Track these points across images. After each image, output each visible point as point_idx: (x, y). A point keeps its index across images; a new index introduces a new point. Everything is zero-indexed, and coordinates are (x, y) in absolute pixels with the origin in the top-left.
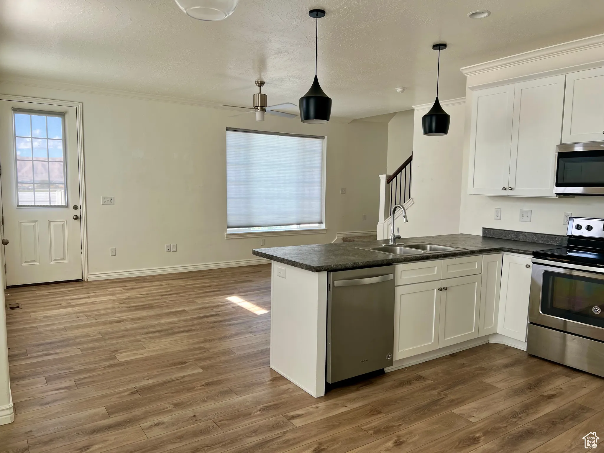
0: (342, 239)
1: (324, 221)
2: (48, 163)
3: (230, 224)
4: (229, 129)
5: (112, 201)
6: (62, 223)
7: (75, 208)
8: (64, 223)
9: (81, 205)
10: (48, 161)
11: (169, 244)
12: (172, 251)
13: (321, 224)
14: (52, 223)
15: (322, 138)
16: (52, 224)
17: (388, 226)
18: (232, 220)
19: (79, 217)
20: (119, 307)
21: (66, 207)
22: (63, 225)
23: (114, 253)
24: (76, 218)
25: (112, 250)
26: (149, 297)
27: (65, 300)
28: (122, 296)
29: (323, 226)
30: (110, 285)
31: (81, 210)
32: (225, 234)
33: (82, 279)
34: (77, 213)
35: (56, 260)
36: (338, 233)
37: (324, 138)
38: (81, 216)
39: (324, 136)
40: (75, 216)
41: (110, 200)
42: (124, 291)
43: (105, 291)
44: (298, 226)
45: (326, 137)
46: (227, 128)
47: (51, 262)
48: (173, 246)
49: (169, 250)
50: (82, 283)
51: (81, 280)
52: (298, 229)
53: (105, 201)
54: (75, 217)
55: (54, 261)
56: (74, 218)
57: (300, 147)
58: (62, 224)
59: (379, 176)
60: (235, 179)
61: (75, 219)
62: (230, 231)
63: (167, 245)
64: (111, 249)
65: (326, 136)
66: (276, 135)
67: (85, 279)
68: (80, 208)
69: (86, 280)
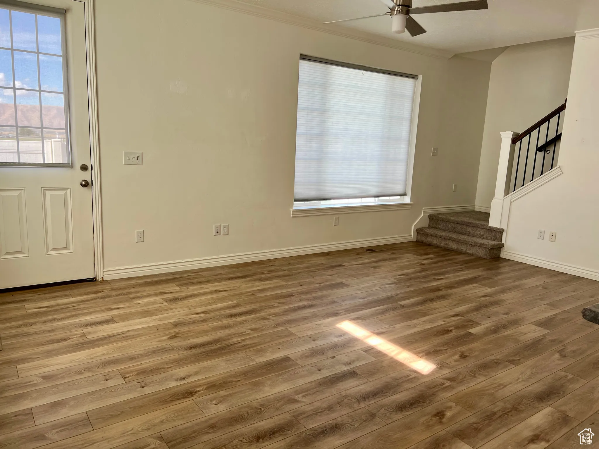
0: (428, 217)
1: (409, 192)
2: (40, 94)
3: (297, 195)
4: (303, 57)
5: (139, 158)
6: (62, 192)
7: (84, 168)
8: (66, 193)
9: (93, 164)
10: (40, 91)
11: (218, 225)
12: (222, 234)
13: (405, 197)
14: (47, 192)
15: (414, 77)
16: (48, 194)
17: (510, 203)
18: (299, 191)
19: (90, 183)
20: (172, 349)
21: (69, 166)
22: (65, 195)
23: (142, 238)
24: (86, 184)
25: (139, 234)
26: (212, 319)
27: (75, 326)
28: (166, 318)
29: (407, 200)
30: (139, 289)
31: (93, 171)
32: (291, 210)
33: (95, 277)
34: (86, 176)
35: (54, 249)
36: (424, 209)
37: (417, 78)
38: (92, 180)
39: (418, 76)
40: (84, 181)
41: (136, 157)
42: (165, 303)
43: (136, 304)
44: (377, 199)
45: (420, 77)
46: (301, 55)
47: (47, 252)
48: (224, 226)
49: (218, 233)
50: (96, 285)
51: (92, 280)
52: (376, 204)
53: (129, 159)
54: (83, 183)
55: (51, 250)
56: (81, 185)
57: (388, 89)
58: (63, 194)
59: (501, 133)
60: (305, 132)
61: (84, 186)
62: (298, 206)
63: (215, 226)
64: (137, 232)
65: (420, 74)
66: (361, 69)
67: (99, 277)
68: (92, 169)
69: (100, 280)
